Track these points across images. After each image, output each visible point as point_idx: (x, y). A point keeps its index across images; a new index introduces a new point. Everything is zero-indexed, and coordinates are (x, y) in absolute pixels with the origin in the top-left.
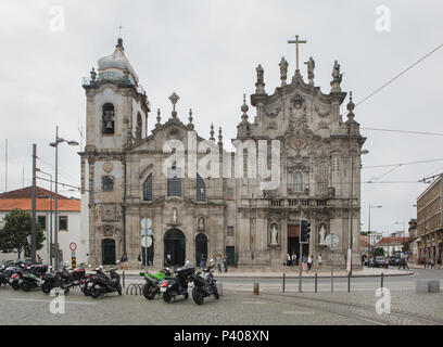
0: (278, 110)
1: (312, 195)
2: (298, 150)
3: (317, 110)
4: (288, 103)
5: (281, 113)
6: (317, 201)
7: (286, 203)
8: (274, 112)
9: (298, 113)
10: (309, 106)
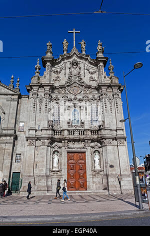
0: (61, 69)
1: (86, 127)
2: (75, 95)
3: (88, 69)
4: (68, 65)
5: (63, 71)
6: (91, 131)
7: (66, 133)
8: (59, 70)
9: (75, 71)
10: (82, 67)
